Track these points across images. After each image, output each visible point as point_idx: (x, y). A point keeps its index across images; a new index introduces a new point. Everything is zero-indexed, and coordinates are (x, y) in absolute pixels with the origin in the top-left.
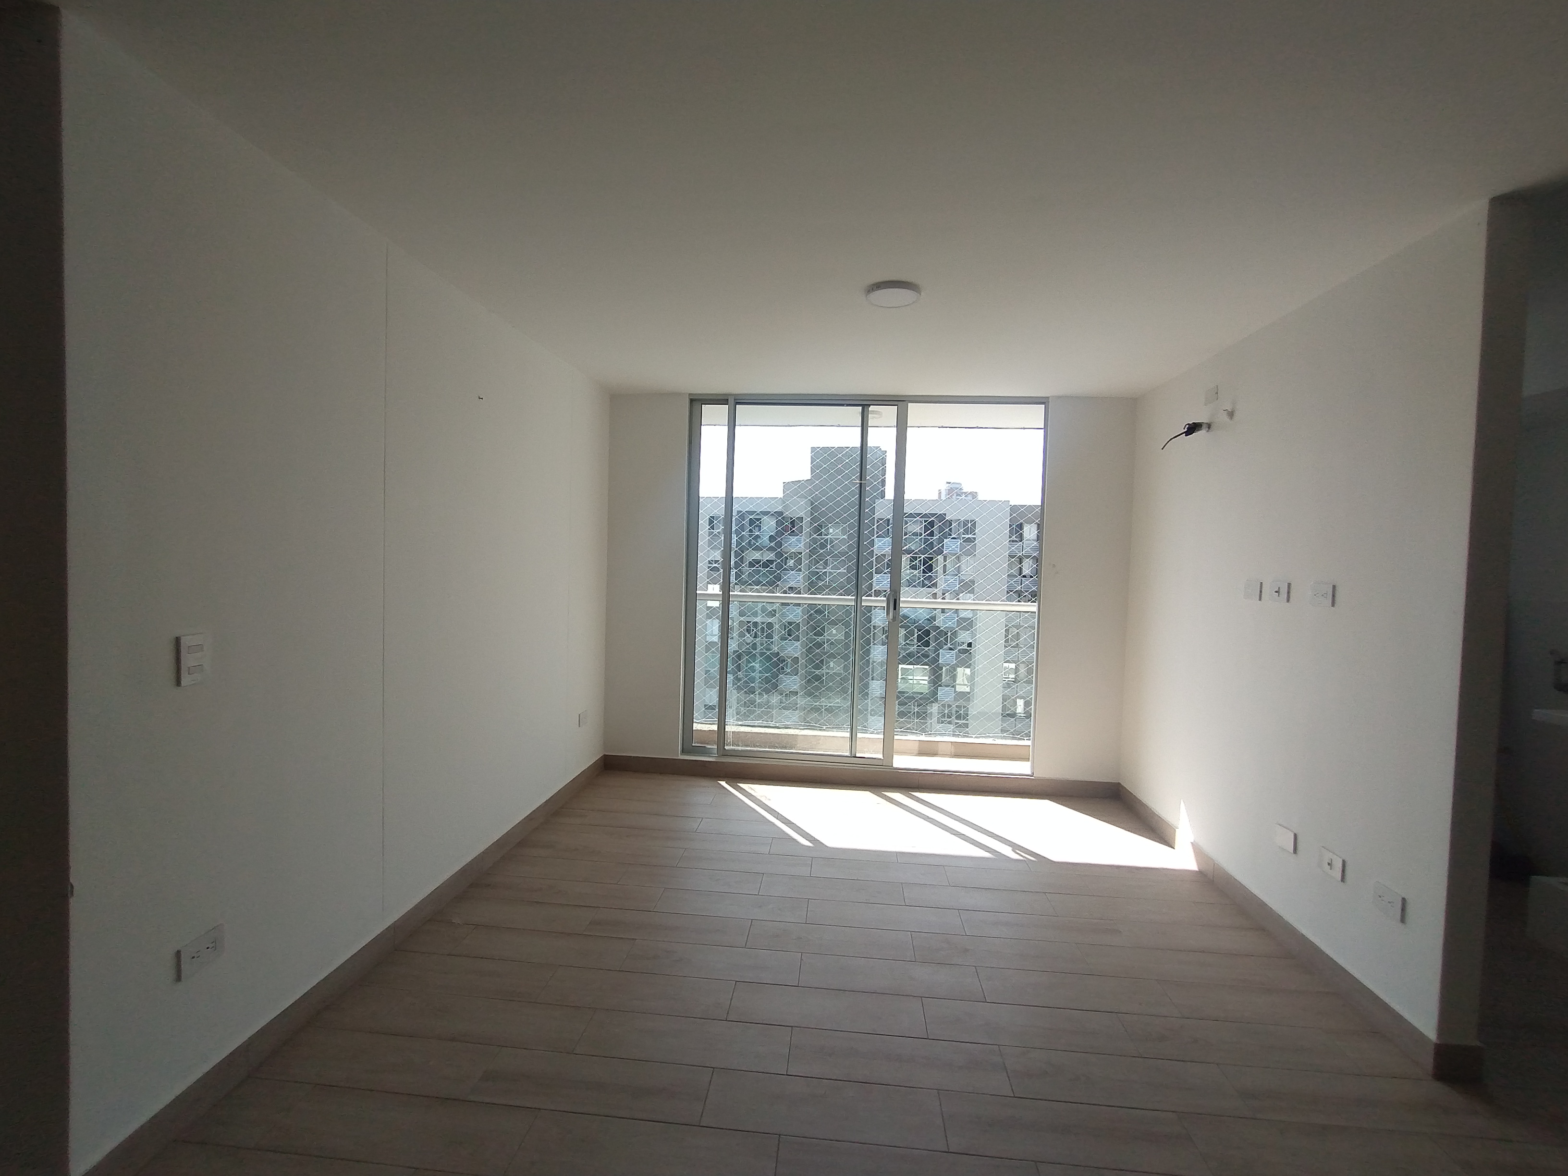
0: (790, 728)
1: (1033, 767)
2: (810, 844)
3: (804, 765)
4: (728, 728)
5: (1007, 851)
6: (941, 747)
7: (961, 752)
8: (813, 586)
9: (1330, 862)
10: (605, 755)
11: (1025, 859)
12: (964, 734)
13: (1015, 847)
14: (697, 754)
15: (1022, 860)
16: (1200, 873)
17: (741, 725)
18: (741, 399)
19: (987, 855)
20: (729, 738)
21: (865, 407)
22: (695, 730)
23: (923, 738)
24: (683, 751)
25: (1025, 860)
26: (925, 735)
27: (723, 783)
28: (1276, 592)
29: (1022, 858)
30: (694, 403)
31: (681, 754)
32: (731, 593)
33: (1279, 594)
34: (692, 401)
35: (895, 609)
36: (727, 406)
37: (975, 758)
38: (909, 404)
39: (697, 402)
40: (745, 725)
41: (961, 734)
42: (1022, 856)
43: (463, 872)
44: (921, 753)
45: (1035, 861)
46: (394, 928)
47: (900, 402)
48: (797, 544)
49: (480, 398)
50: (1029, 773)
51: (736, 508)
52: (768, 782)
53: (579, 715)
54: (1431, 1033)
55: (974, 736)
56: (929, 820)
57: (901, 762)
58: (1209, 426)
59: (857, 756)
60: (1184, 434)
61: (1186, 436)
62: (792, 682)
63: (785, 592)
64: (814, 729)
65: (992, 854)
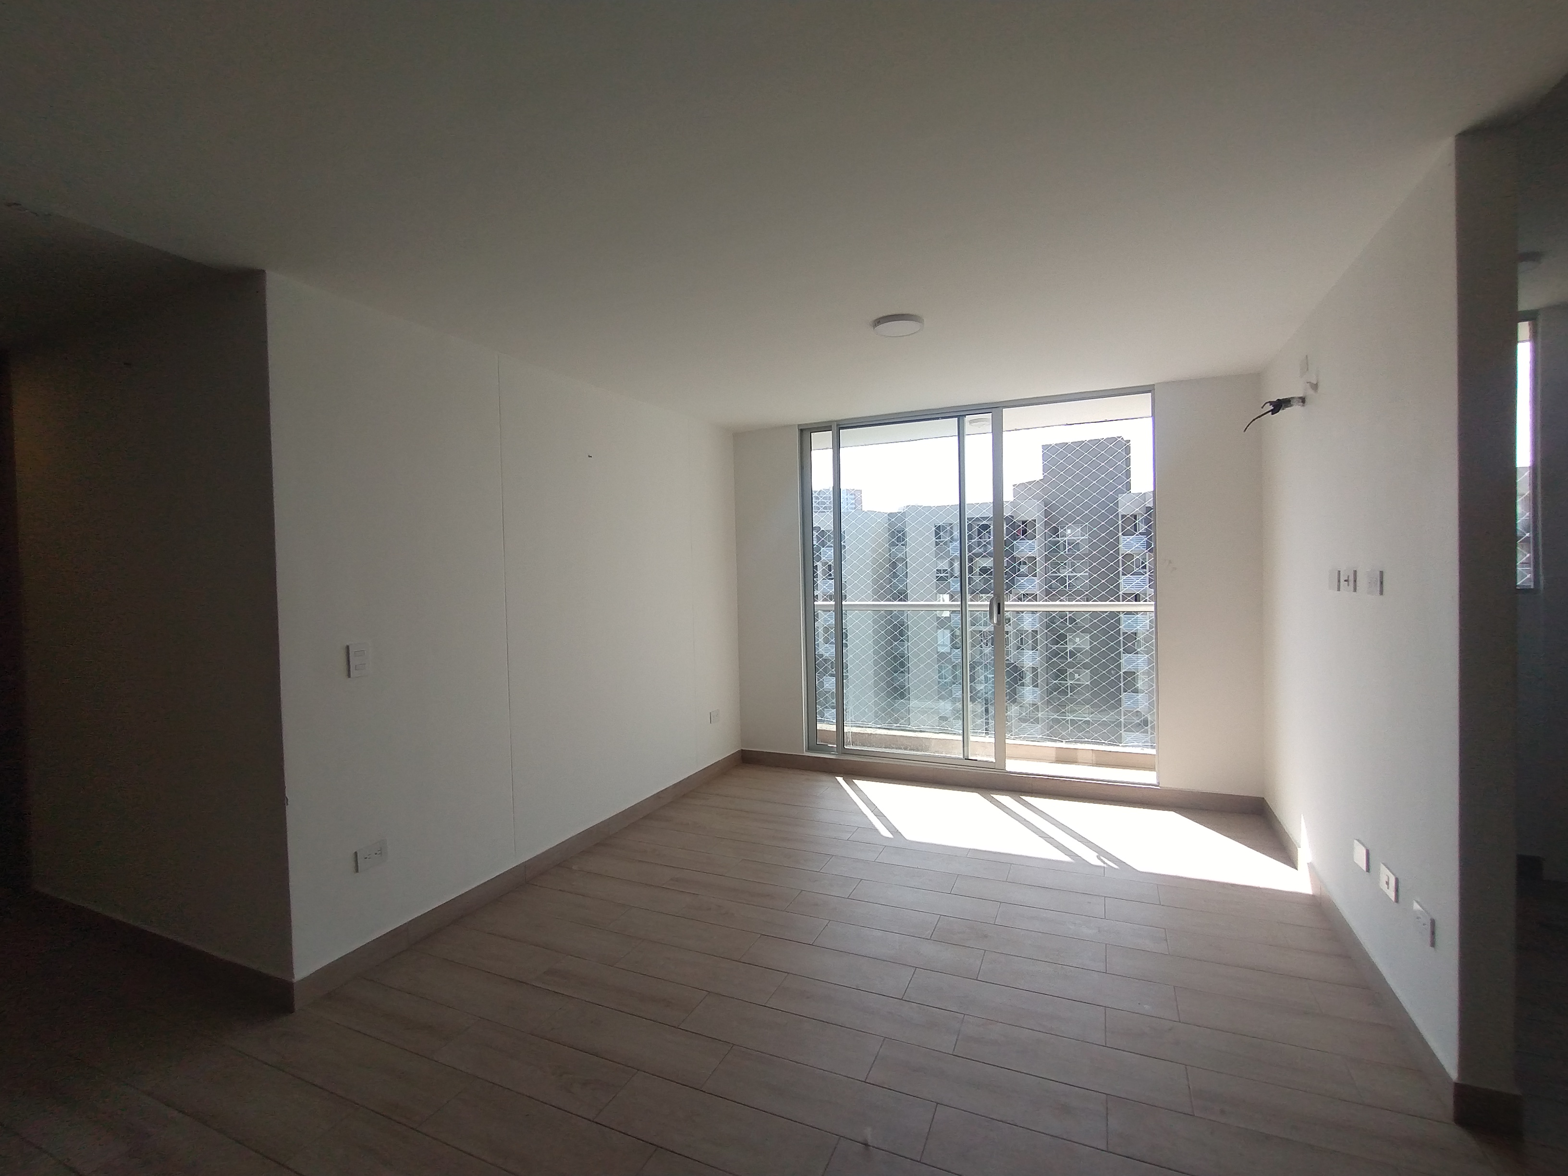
0: (924, 731)
1: (1158, 777)
2: (890, 836)
3: (917, 765)
4: (846, 729)
5: (1091, 857)
6: (1080, 756)
7: (1102, 761)
8: (1050, 594)
9: (1387, 881)
10: (742, 750)
11: (1105, 865)
12: (1109, 742)
13: (1101, 852)
14: (820, 752)
15: (1100, 867)
16: (1313, 896)
17: (879, 728)
18: (844, 424)
19: (1067, 859)
20: (849, 738)
21: (960, 418)
22: (819, 730)
23: (1063, 745)
24: (809, 749)
25: (1104, 867)
26: (1066, 742)
27: (840, 779)
28: (1345, 581)
29: (1102, 864)
30: (804, 432)
31: (806, 751)
32: (844, 603)
33: (1348, 583)
34: (801, 431)
35: (999, 613)
36: (831, 432)
37: (1117, 767)
38: (1004, 409)
39: (805, 432)
40: (884, 728)
41: (1106, 742)
42: (1104, 863)
43: (589, 832)
44: (1059, 760)
45: (1117, 869)
46: (526, 866)
47: (994, 409)
48: (1027, 548)
49: (589, 456)
50: (1155, 782)
51: (967, 514)
52: (881, 780)
53: (710, 713)
54: (1453, 1073)
55: (1121, 745)
56: (1025, 822)
57: (1013, 766)
58: (1303, 400)
59: (969, 758)
60: (1270, 413)
61: (1272, 414)
62: (1029, 694)
63: (1020, 599)
64: (948, 733)
65: (1071, 858)
